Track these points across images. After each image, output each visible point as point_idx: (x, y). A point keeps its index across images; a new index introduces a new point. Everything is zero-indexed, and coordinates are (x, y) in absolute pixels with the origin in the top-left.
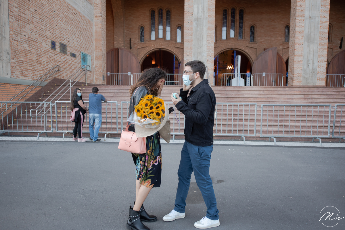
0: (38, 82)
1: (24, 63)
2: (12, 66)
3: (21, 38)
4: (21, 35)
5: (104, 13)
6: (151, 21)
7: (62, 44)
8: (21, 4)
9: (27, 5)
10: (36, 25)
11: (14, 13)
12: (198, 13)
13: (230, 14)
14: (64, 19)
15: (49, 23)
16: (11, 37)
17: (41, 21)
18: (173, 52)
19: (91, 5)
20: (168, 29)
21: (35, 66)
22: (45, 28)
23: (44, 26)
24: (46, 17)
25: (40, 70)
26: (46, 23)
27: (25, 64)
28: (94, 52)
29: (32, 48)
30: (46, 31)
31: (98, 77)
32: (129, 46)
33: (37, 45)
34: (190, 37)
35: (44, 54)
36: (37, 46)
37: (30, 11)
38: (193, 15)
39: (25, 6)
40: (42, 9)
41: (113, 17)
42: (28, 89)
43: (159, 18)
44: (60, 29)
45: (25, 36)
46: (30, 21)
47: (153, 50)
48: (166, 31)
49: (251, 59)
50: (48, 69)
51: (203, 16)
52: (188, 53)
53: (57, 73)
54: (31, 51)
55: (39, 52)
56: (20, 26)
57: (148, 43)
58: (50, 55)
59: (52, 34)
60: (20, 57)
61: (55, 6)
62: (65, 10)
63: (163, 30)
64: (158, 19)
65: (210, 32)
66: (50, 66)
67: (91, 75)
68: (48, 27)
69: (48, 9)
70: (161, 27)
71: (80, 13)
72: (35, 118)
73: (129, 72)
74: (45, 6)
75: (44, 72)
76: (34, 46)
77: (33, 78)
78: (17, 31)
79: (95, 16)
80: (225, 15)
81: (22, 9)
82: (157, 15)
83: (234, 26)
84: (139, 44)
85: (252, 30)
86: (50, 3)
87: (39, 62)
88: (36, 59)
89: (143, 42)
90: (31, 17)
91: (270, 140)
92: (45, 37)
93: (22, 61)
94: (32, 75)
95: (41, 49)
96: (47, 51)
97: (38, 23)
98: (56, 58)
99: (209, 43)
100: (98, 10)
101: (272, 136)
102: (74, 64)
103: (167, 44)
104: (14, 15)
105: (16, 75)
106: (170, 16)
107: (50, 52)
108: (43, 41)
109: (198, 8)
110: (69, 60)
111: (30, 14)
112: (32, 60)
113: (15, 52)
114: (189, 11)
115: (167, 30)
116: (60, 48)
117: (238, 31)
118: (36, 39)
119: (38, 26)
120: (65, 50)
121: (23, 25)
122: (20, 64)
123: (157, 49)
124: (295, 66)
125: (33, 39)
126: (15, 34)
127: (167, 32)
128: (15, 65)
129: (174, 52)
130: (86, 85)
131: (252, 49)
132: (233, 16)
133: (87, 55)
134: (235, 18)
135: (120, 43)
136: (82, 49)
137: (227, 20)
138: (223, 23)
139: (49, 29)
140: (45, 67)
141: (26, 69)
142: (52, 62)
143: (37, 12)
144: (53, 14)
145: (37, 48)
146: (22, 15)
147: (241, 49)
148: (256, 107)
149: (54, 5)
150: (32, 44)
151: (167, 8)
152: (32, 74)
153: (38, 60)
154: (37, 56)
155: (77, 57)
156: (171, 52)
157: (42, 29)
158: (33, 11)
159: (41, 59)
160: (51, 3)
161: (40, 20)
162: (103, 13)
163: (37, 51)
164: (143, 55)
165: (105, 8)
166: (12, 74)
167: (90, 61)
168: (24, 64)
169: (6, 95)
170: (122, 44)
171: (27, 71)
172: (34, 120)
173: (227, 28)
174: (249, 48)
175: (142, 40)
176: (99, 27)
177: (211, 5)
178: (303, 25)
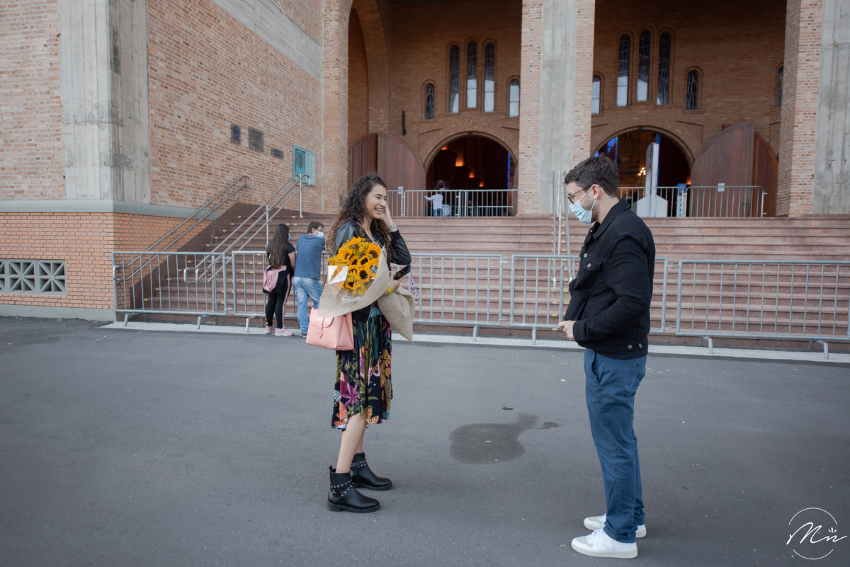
0: (204, 212)
1: (176, 173)
2: (153, 180)
3: (171, 123)
4: (171, 117)
5: (344, 59)
6: (450, 71)
7: (254, 132)
8: (173, 53)
9: (183, 54)
10: (201, 94)
11: (159, 72)
12: (553, 48)
13: (638, 47)
14: (258, 77)
15: (228, 88)
16: (152, 120)
17: (212, 85)
18: (500, 140)
19: (317, 42)
20: (489, 85)
21: (198, 178)
22: (219, 99)
23: (218, 95)
24: (222, 75)
25: (208, 187)
26: (221, 89)
27: (179, 174)
28: (323, 145)
29: (193, 141)
30: (221, 104)
31: (330, 198)
32: (400, 128)
33: (203, 135)
34: (534, 104)
35: (217, 152)
36: (203, 137)
37: (190, 65)
38: (542, 54)
39: (180, 57)
40: (213, 59)
41: (366, 65)
42: (184, 226)
43: (468, 63)
44: (249, 99)
45: (179, 117)
46: (188, 85)
47: (455, 137)
48: (484, 92)
49: (688, 152)
50: (224, 185)
51: (564, 56)
52: (529, 143)
53: (244, 192)
54: (190, 148)
55: (207, 149)
56: (170, 98)
57: (443, 119)
58: (228, 156)
59: (234, 110)
60: (170, 161)
61: (239, 52)
62: (261, 59)
63: (477, 89)
64: (465, 65)
65: (581, 92)
66: (229, 178)
67: (316, 195)
68: (224, 96)
69: (226, 59)
70: (472, 83)
71: (292, 62)
72: (193, 285)
73: (399, 187)
74: (219, 53)
75: (216, 191)
76: (197, 138)
77: (194, 203)
78: (163, 109)
79: (324, 67)
80: (625, 49)
81: (173, 63)
82: (463, 57)
83: (648, 73)
84: (422, 122)
85: (691, 81)
86: (231, 46)
87: (206, 170)
88: (201, 165)
89: (433, 118)
90: (191, 79)
91: (700, 342)
92: (218, 117)
93: (173, 168)
94: (193, 198)
95: (210, 143)
96: (223, 147)
97: (205, 89)
98: (240, 161)
99: (578, 118)
100: (331, 53)
101: (704, 334)
102: (278, 171)
103: (486, 121)
104: (157, 75)
105: (161, 197)
106: (494, 58)
107: (229, 149)
108: (214, 126)
109: (553, 37)
110: (269, 165)
111: (189, 71)
112: (192, 166)
113: (160, 151)
114: (531, 46)
115: (486, 89)
116: (249, 139)
117: (657, 84)
118: (200, 123)
119: (204, 96)
120: (259, 144)
121: (175, 95)
122: (169, 176)
123: (463, 134)
124: (793, 167)
125: (194, 123)
126: (160, 115)
127: (486, 94)
128: (159, 178)
129: (503, 140)
130: (301, 216)
131: (691, 126)
132: (645, 50)
133: (306, 152)
134: (648, 55)
135: (380, 122)
136: (297, 140)
137: (628, 60)
138: (620, 68)
139: (228, 100)
140: (219, 179)
141: (180, 185)
142: (232, 170)
143: (203, 66)
144: (236, 68)
145: (203, 141)
146: (174, 74)
147: (665, 128)
148: (666, 266)
149: (238, 50)
150: (193, 133)
151: (487, 40)
152: (191, 194)
153: (205, 166)
154: (202, 158)
155: (285, 156)
156: (496, 139)
157: (212, 102)
158: (196, 65)
159: (210, 164)
160: (233, 46)
161: (208, 83)
162: (341, 58)
163: (203, 148)
164: (432, 149)
165: (346, 49)
166: (153, 196)
167: (314, 165)
168: (177, 175)
169: (142, 239)
170: (386, 124)
171: (182, 189)
172: (192, 289)
173: (630, 79)
174: (683, 125)
175: (429, 114)
176: (333, 90)
177: (585, 28)
178: (817, 65)
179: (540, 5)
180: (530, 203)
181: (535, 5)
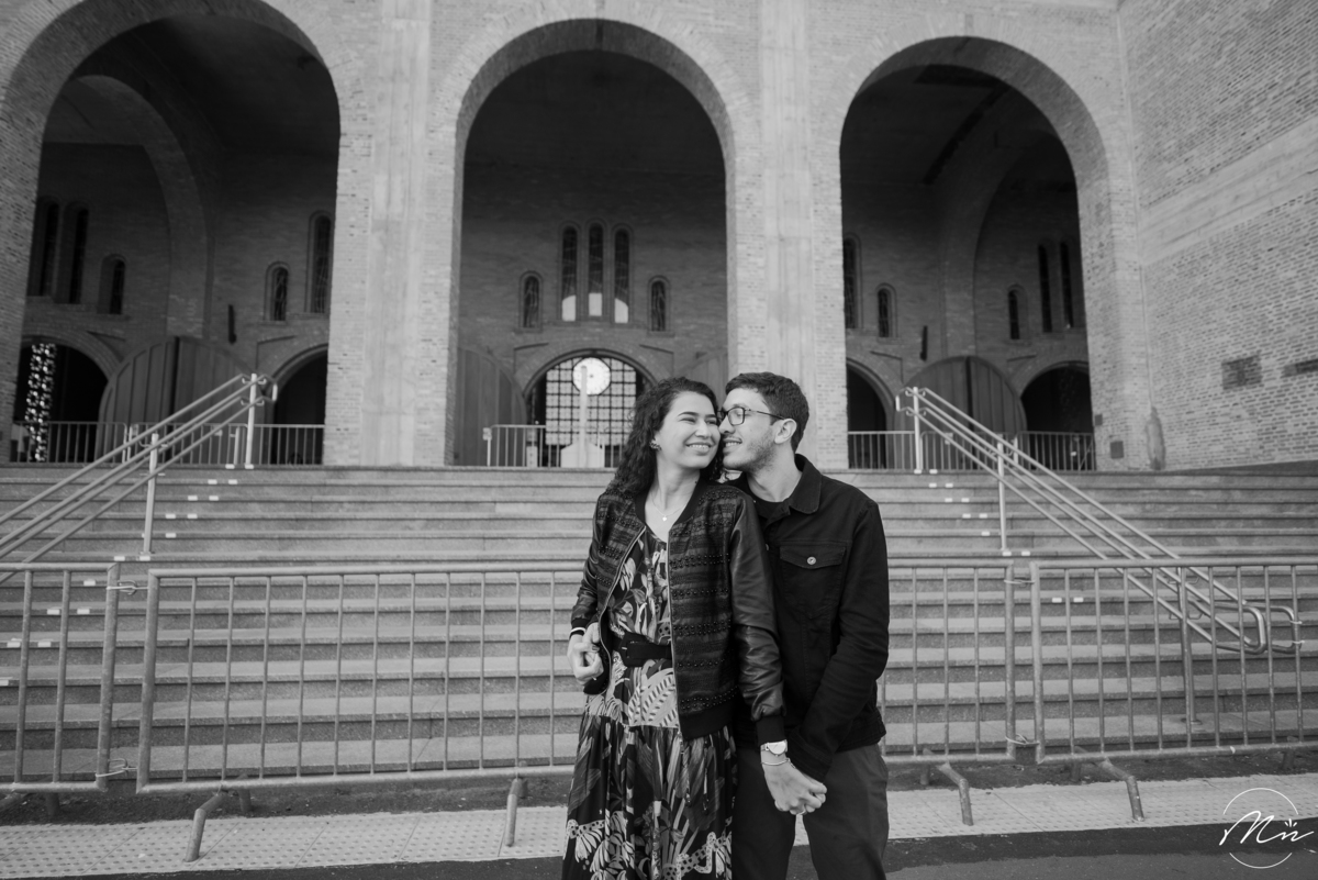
6: (316, 253)
12: (389, 203)
13: (587, 244)
32: (226, 331)
34: (356, 286)
38: (371, 210)
47: (317, 350)
51: (406, 215)
52: (346, 346)
57: (299, 322)
65: (432, 272)
84: (265, 325)
85: (656, 295)
89: (284, 320)
99: (429, 312)
109: (390, 186)
114: (353, 195)
131: (660, 353)
132: (596, 250)
134: (601, 257)
135: (188, 320)
147: (625, 353)
164: (279, 366)
170: (198, 323)
174: (648, 351)
175: (280, 314)
178: (760, 262)
179: (370, 136)
180: (345, 447)
181: (361, 135)
